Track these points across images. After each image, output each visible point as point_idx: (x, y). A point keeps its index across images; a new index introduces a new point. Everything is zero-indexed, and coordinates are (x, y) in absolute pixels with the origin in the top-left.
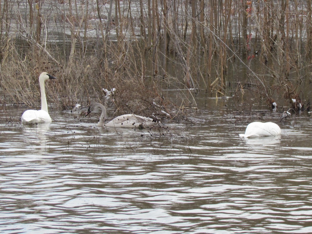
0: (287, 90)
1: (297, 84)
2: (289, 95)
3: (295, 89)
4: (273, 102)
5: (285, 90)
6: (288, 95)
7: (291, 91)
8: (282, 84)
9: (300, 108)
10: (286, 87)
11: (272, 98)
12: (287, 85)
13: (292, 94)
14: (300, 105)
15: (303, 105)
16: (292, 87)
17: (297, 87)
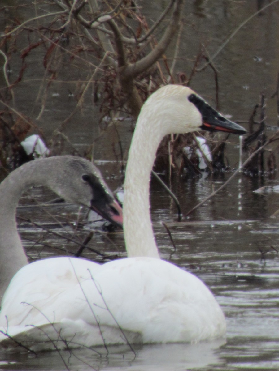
0: (110, 50)
1: (177, 14)
2: (127, 82)
3: (160, 44)
4: (25, 133)
5: (98, 52)
6: (117, 86)
7: (139, 57)
8: (76, 13)
9: (203, 166)
10: (101, 36)
11: (13, 110)
12: (109, 23)
13: (147, 76)
14: (197, 146)
15: (222, 147)
16: (140, 31)
17: (173, 34)
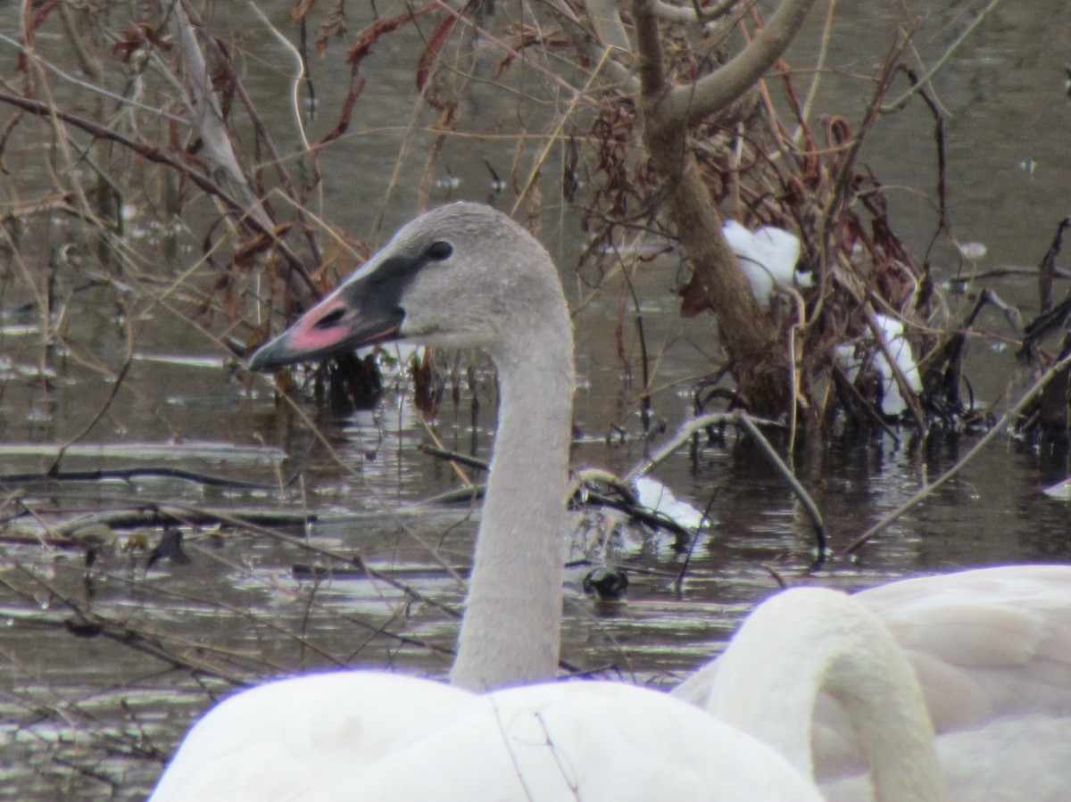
0: (616, 41)
2: (667, 141)
6: (637, 153)
7: (707, 65)
11: (316, 220)
15: (954, 348)
